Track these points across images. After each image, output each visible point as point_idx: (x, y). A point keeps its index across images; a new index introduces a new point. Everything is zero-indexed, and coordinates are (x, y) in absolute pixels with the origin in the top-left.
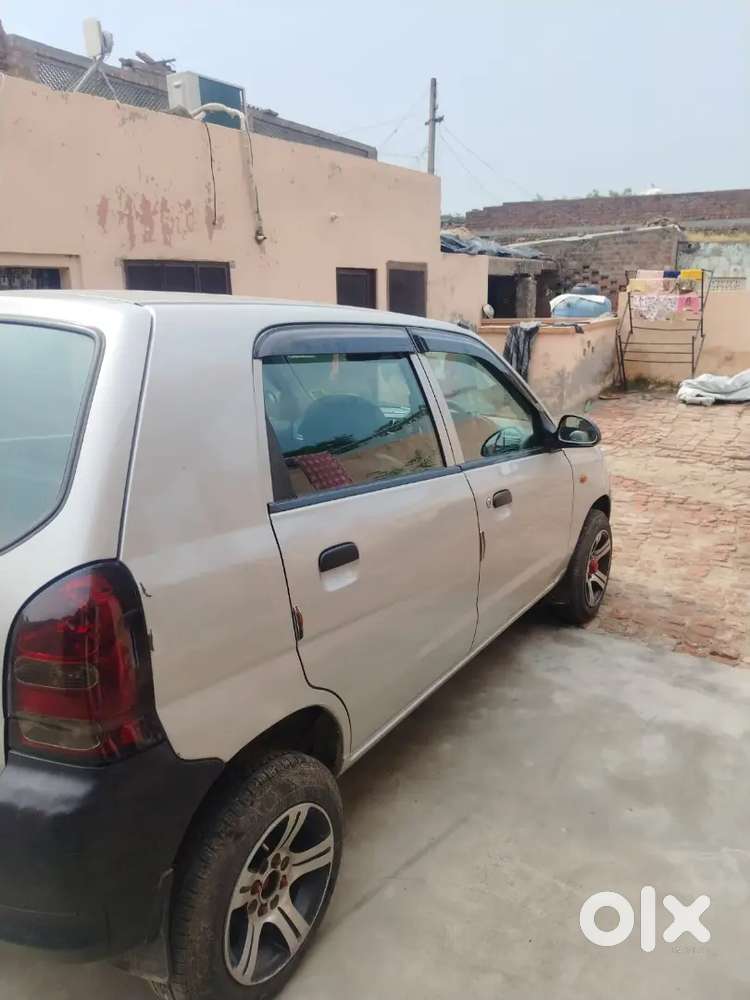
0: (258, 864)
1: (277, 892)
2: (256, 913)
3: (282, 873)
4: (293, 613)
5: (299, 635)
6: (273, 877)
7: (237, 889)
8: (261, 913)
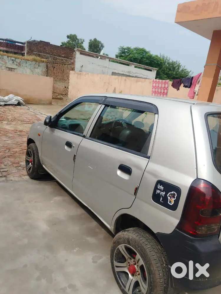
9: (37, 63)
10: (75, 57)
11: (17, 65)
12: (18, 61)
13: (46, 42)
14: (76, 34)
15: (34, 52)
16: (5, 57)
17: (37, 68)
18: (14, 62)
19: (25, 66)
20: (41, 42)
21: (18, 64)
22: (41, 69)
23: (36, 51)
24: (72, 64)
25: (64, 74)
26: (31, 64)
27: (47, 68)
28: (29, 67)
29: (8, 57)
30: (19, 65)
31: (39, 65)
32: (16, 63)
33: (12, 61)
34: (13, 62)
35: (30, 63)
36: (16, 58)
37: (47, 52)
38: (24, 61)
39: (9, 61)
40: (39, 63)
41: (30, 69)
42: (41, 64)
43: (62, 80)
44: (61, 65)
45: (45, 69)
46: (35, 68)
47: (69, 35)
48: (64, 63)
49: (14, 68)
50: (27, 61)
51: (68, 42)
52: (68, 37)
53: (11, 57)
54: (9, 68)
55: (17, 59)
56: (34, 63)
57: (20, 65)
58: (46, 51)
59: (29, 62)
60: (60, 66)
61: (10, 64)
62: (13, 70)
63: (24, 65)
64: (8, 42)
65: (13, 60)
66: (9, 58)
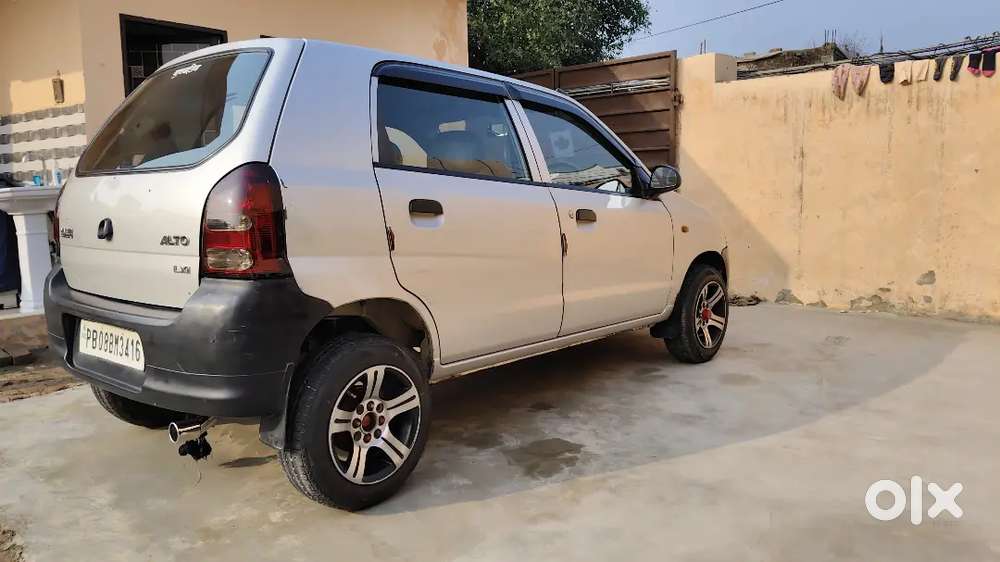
0: (350, 404)
1: (378, 427)
2: (362, 440)
3: (379, 415)
4: (387, 233)
5: (392, 247)
6: (371, 416)
7: (332, 421)
8: (367, 440)
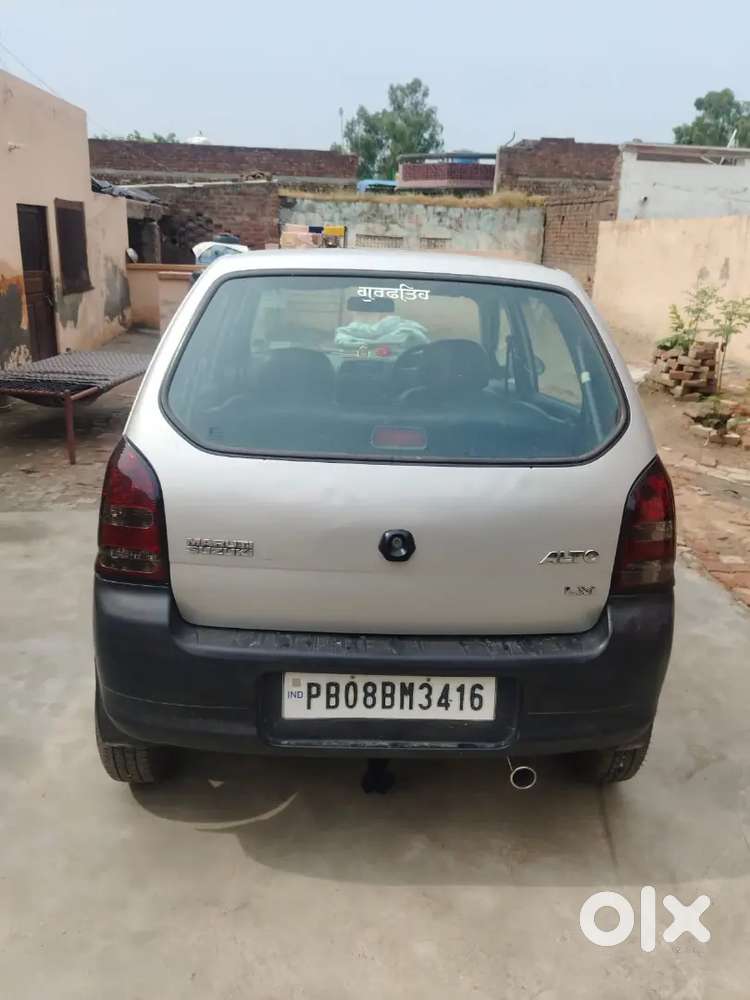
9: (514, 212)
10: (619, 174)
11: (451, 227)
12: (455, 213)
13: (562, 140)
14: (732, 89)
15: (520, 179)
16: (420, 208)
17: (513, 229)
18: (444, 219)
19: (475, 225)
20: (545, 142)
21: (453, 223)
22: (525, 230)
23: (526, 176)
24: (610, 198)
25: (586, 236)
26: (493, 219)
27: (545, 225)
28: (488, 228)
29: (426, 206)
30: (458, 225)
31: (518, 219)
32: (448, 223)
33: (437, 219)
34: (441, 221)
35: (491, 213)
36: (448, 207)
37: (565, 170)
38: (472, 211)
39: (428, 220)
40: (519, 211)
41: (491, 235)
42: (524, 213)
43: (581, 257)
44: (582, 206)
45: (536, 230)
46: (505, 228)
47: (703, 95)
48: (590, 200)
49: (443, 237)
50: (481, 210)
51: (699, 122)
52: (699, 104)
53: (434, 205)
54: (429, 239)
55: (451, 210)
56: (502, 212)
57: (460, 226)
58: (561, 167)
59: (488, 214)
60: (578, 208)
61: (431, 229)
62: (439, 243)
63: (473, 223)
64: (456, 161)
65: (439, 214)
66: (430, 209)
